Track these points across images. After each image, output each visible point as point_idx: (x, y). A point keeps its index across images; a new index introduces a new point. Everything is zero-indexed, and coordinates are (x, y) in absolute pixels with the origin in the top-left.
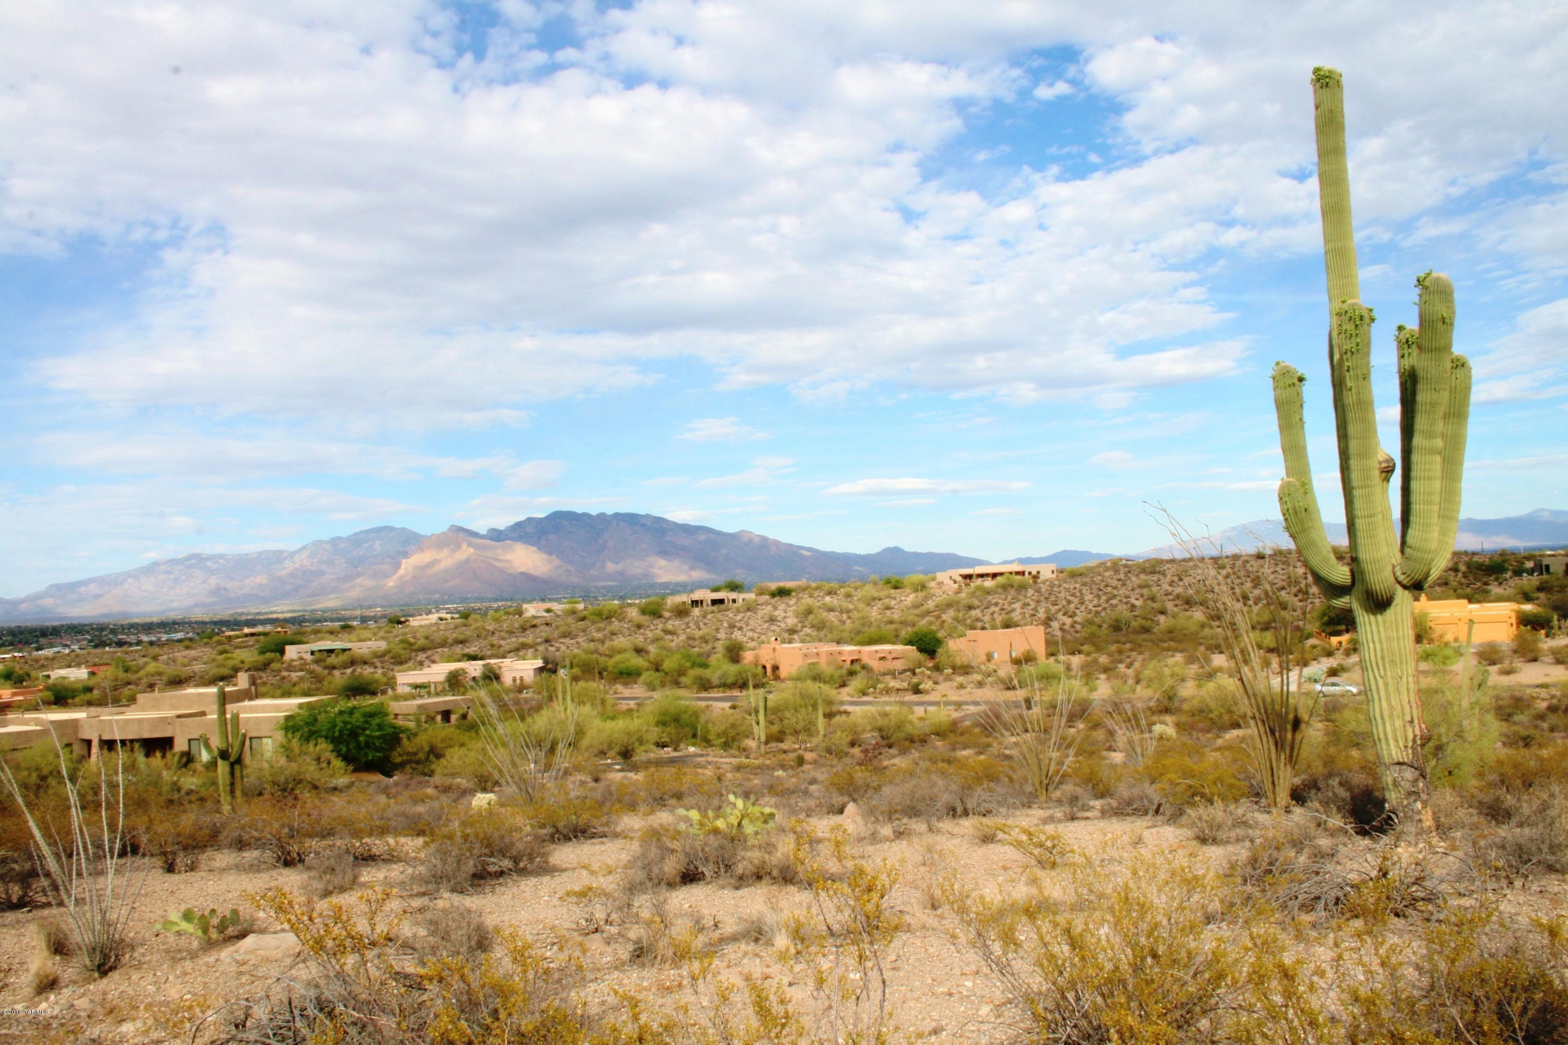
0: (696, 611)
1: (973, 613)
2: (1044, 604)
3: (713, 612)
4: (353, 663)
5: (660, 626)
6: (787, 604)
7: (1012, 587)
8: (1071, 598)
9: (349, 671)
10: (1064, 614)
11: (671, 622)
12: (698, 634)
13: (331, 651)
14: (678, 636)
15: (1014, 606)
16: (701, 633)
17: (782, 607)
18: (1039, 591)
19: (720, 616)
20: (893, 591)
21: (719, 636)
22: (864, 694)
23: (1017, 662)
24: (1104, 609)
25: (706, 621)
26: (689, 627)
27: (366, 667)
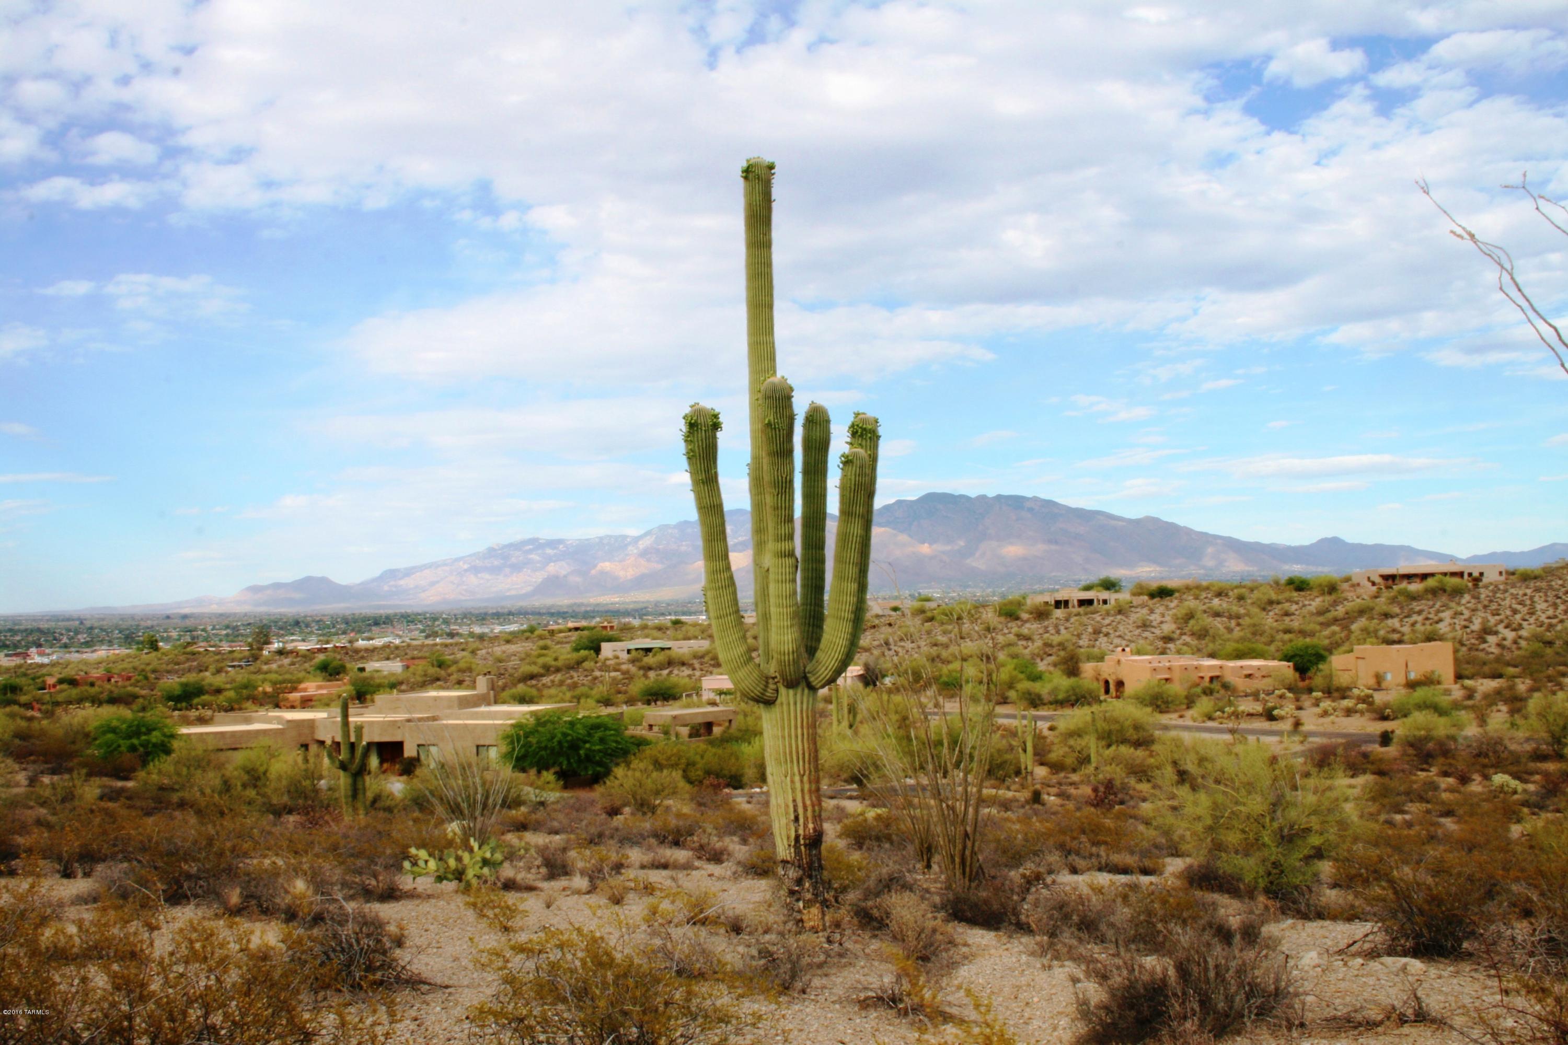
0: (1059, 613)
1: (1390, 622)
2: (1481, 614)
3: (1078, 614)
4: (670, 663)
5: (1015, 630)
6: (1167, 607)
7: (1444, 591)
8: (1519, 607)
9: (665, 672)
10: (1506, 627)
11: (1028, 625)
12: (1056, 639)
13: (648, 650)
14: (1033, 642)
15: (1442, 615)
16: (1060, 639)
17: (1160, 609)
18: (1477, 598)
19: (1084, 619)
20: (1295, 594)
21: (1081, 643)
22: (1210, 718)
23: (1412, 685)
24: (1562, 621)
25: (1068, 625)
26: (1047, 632)
27: (684, 668)
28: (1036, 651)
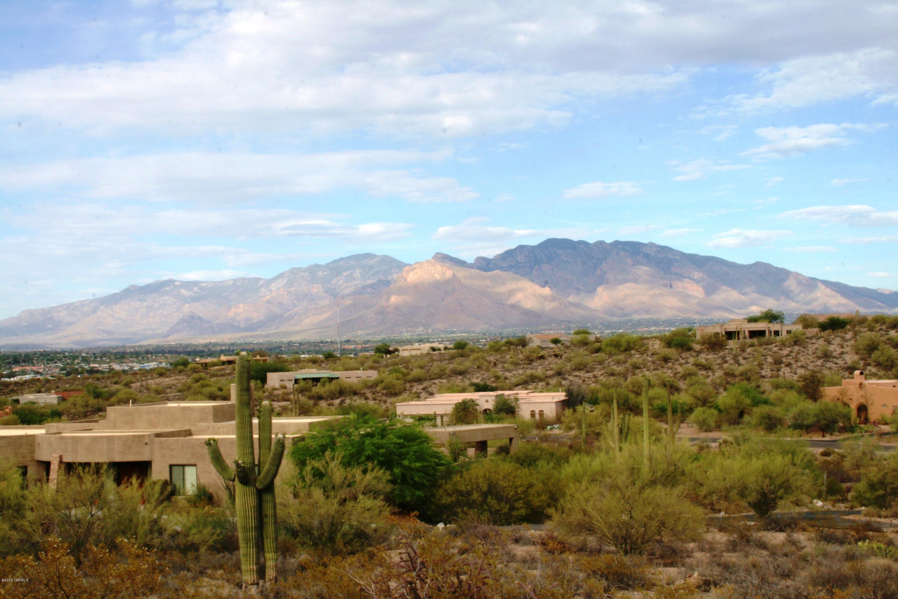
0: (732, 344)
3: (752, 345)
4: (342, 392)
5: (692, 360)
6: (843, 338)
9: (337, 402)
11: (703, 356)
12: (738, 369)
13: (316, 380)
14: (713, 371)
16: (741, 369)
17: (838, 340)
19: (761, 349)
21: (763, 373)
25: (745, 355)
26: (726, 362)
27: (356, 397)
28: (718, 381)
